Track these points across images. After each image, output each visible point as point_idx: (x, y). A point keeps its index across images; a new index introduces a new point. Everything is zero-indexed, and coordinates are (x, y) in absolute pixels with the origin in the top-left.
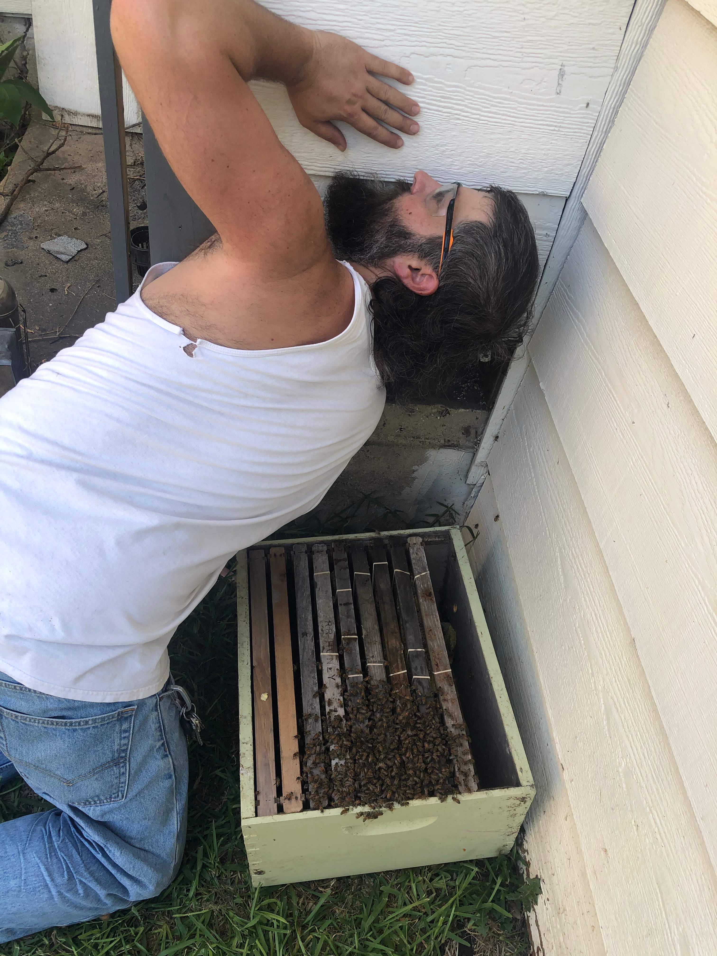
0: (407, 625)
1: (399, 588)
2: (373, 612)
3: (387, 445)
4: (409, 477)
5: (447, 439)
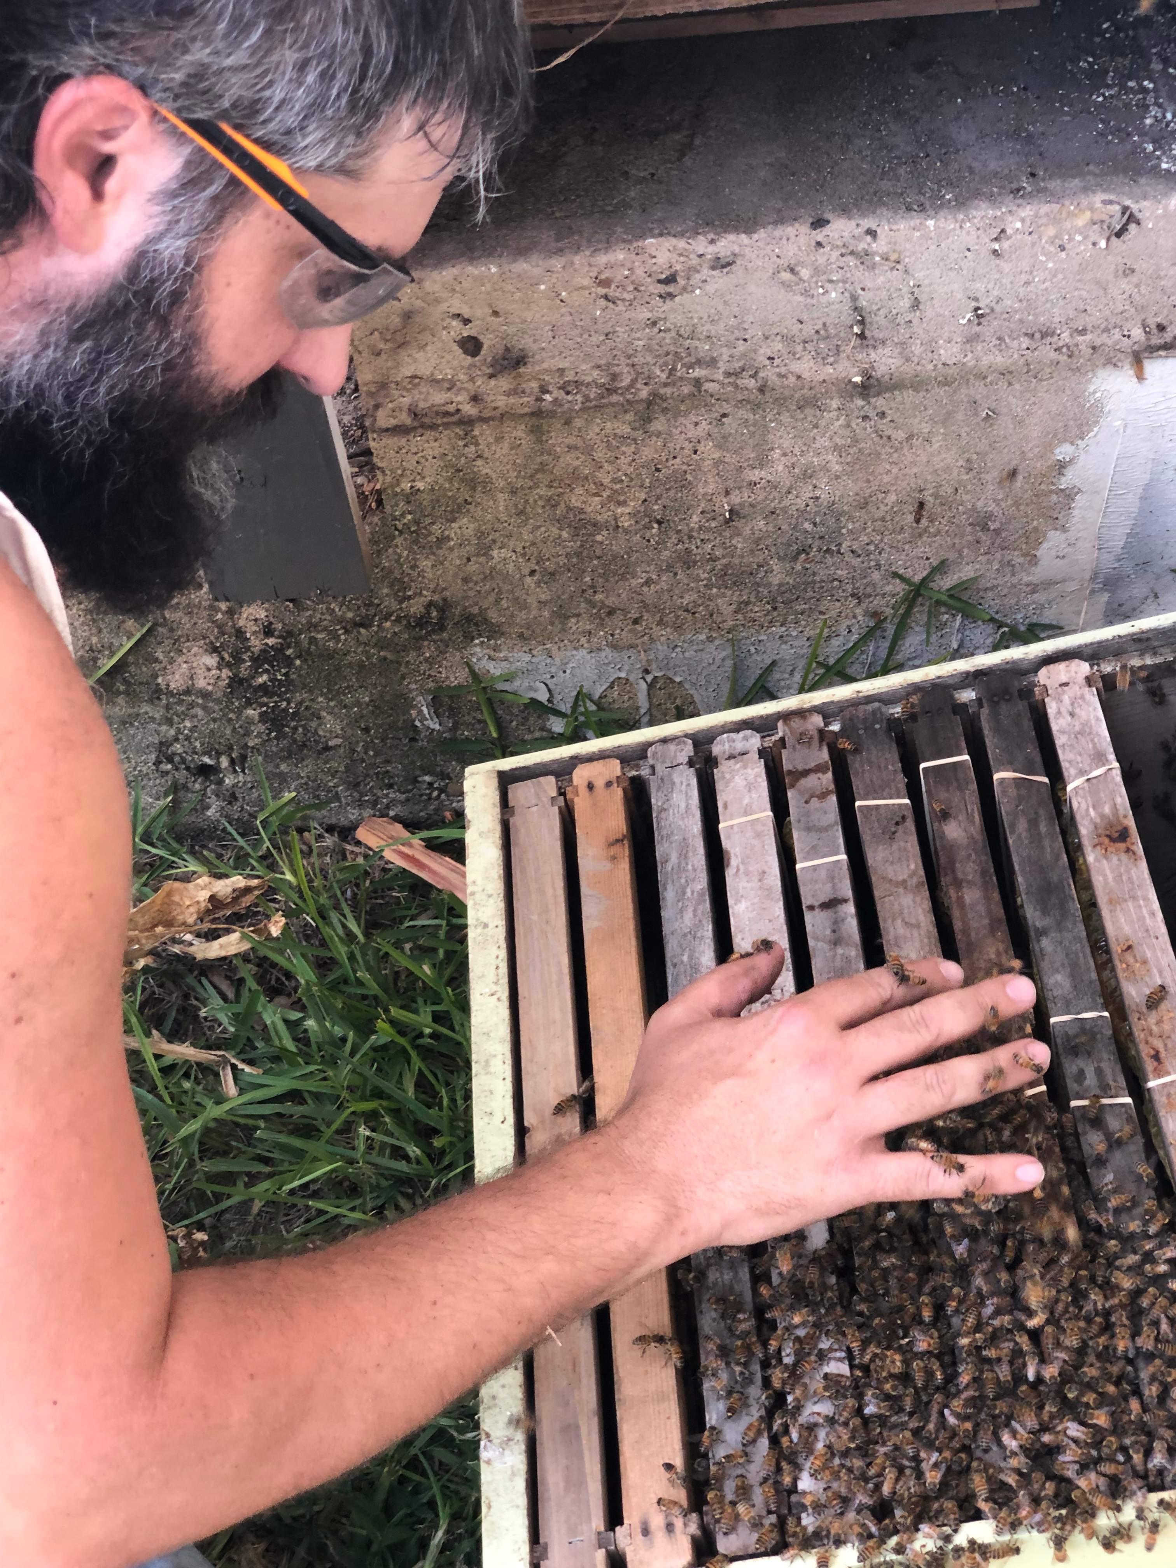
0: (1045, 942)
1: (1013, 826)
2: (922, 918)
3: (946, 382)
4: (1051, 491)
5: (1152, 322)
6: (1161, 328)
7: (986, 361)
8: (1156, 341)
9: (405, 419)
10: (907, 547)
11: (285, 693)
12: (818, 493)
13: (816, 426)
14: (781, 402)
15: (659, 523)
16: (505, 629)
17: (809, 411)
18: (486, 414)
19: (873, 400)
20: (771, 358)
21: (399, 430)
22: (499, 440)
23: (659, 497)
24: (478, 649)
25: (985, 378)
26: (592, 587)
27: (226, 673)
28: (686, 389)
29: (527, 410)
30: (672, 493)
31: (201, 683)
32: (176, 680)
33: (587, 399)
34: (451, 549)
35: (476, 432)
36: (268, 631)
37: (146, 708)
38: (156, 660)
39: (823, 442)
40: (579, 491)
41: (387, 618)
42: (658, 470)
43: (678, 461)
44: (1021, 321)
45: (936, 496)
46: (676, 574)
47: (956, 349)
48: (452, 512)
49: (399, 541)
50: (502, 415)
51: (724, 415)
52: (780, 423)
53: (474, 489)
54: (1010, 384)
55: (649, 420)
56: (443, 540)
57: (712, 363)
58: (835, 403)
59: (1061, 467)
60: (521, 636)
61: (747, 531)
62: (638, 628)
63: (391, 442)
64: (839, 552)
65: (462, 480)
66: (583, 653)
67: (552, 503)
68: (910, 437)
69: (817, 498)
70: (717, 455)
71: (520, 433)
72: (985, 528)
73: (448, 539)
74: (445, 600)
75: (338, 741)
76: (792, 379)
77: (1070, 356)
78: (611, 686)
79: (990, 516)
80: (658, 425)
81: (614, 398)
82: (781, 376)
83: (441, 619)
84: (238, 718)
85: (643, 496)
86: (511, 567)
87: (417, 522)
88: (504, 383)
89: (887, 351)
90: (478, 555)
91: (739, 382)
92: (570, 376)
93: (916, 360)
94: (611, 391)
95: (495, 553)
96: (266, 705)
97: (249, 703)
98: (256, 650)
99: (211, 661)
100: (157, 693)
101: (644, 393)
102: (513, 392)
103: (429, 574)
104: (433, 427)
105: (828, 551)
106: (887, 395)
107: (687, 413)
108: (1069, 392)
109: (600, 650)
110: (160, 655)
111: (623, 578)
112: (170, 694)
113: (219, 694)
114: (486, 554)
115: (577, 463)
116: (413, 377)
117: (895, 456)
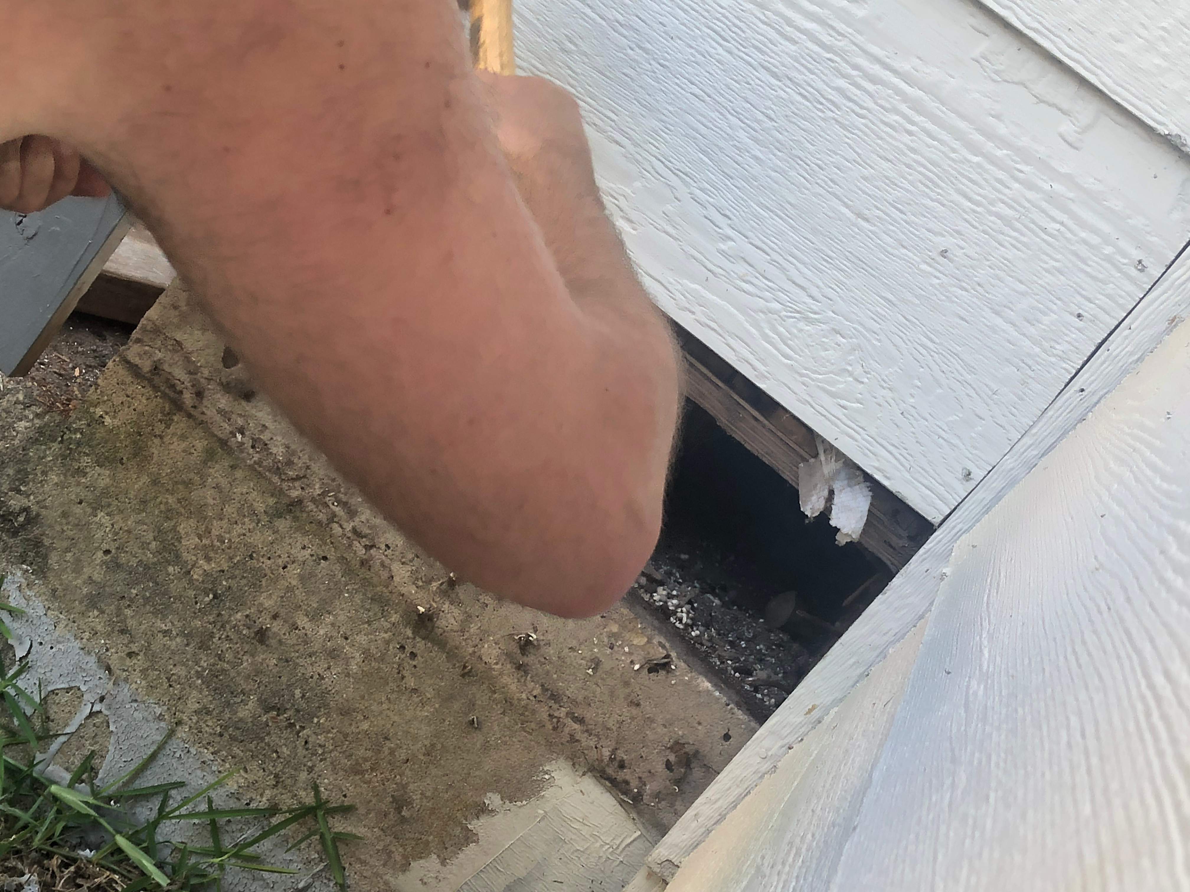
4: (461, 823)
5: (621, 754)
6: (622, 766)
7: (506, 680)
8: (610, 772)
9: (146, 366)
10: (341, 773)
12: (327, 674)
13: (369, 623)
14: (366, 583)
15: (215, 597)
16: (51, 575)
17: (376, 608)
18: (194, 412)
19: (418, 639)
21: (134, 370)
22: (183, 437)
23: (233, 577)
24: (19, 573)
25: (494, 692)
26: (131, 600)
28: (320, 517)
29: (219, 434)
30: (243, 582)
33: (259, 463)
35: (175, 418)
39: (362, 639)
40: (192, 522)
42: (251, 557)
43: (269, 562)
44: (548, 673)
45: (392, 752)
46: (187, 645)
47: (495, 652)
48: (107, 458)
49: (55, 446)
50: (202, 422)
51: (325, 558)
52: (351, 599)
53: (135, 455)
54: (504, 713)
55: (280, 515)
56: (81, 472)
57: (352, 513)
58: (395, 618)
59: (482, 810)
60: (54, 591)
61: (259, 658)
62: (128, 662)
63: (123, 372)
64: (298, 733)
65: (134, 442)
66: (77, 644)
67: (169, 514)
68: (415, 690)
69: (323, 678)
70: (294, 583)
71: (199, 445)
72: (399, 810)
73: (85, 474)
74: (38, 515)
76: (385, 575)
77: (554, 729)
78: (68, 690)
79: (409, 803)
80: (283, 524)
81: (275, 479)
82: (383, 565)
83: (22, 526)
85: (226, 568)
86: (99, 535)
87: (79, 444)
88: (224, 401)
89: (456, 612)
90: (90, 504)
91: (355, 542)
92: (265, 437)
93: (467, 635)
94: (278, 471)
95: (101, 514)
101: (295, 494)
102: (225, 414)
103: (47, 488)
104: (155, 388)
105: (292, 725)
106: (429, 644)
107: (306, 533)
108: (531, 756)
109: (89, 653)
111: (155, 613)
114: (95, 509)
115: (211, 501)
116: (179, 343)
117: (394, 696)
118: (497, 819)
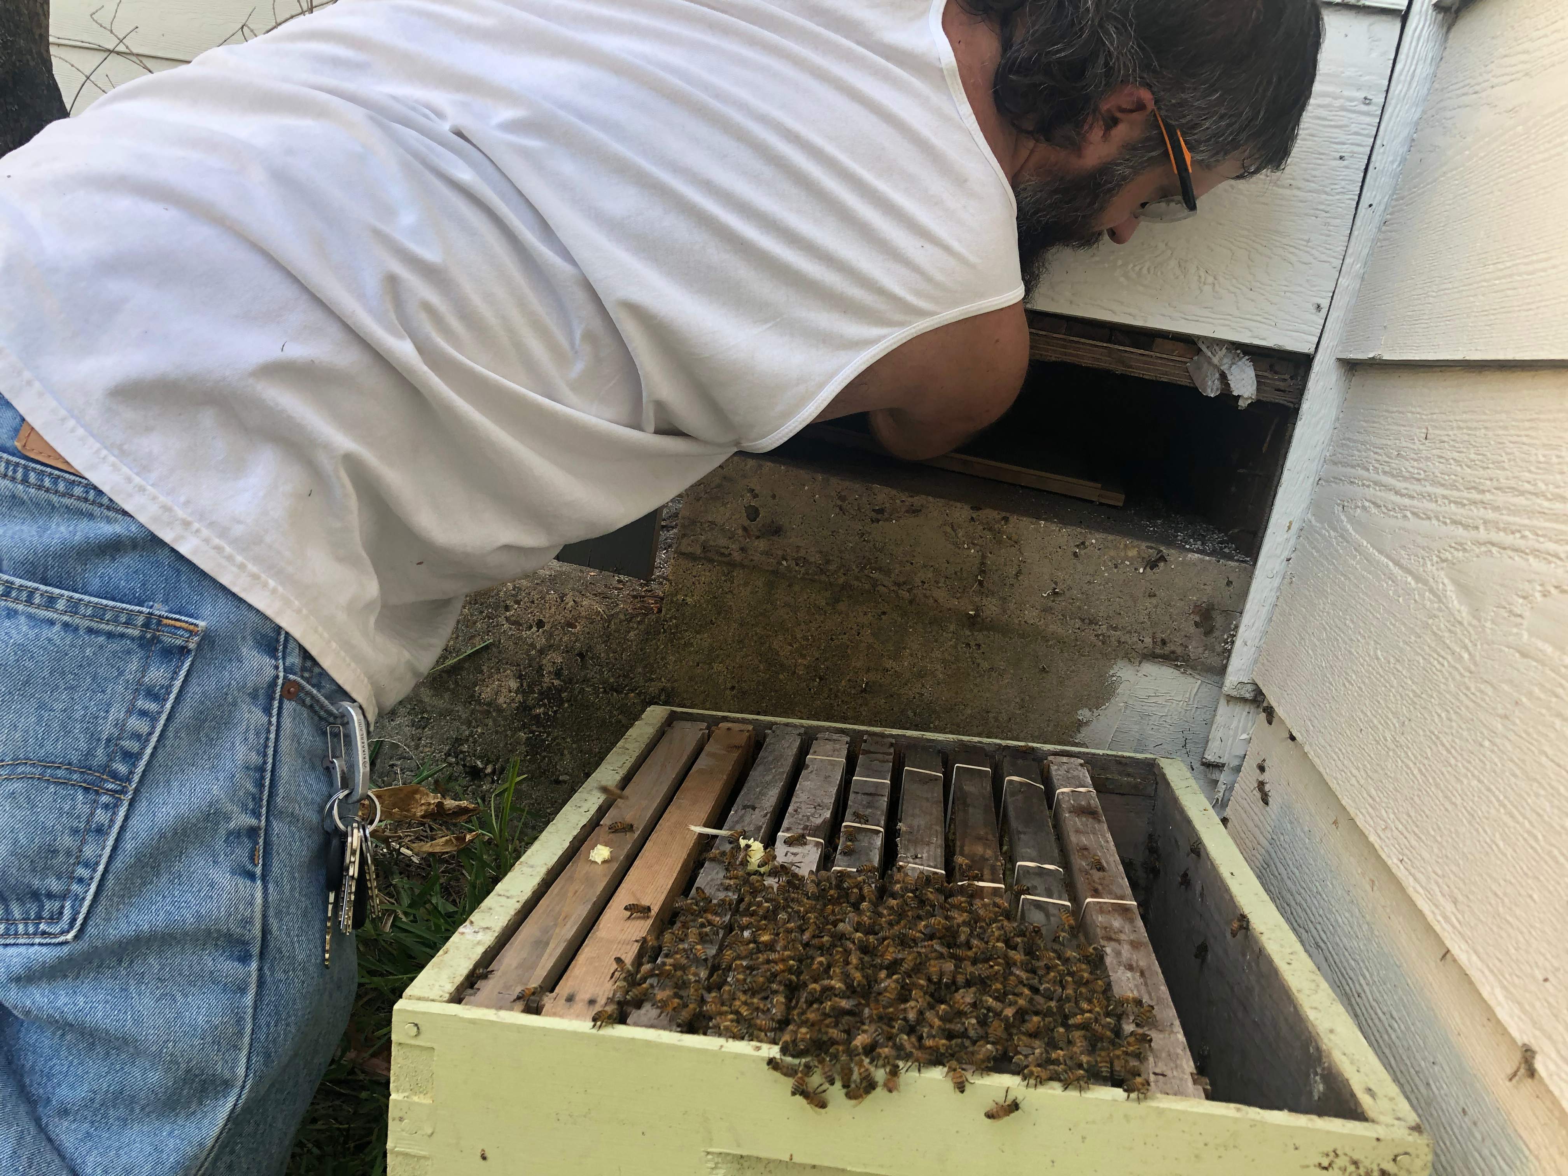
0: (1023, 836)
1: (1012, 797)
2: (935, 813)
3: (1023, 636)
5: (1160, 636)
6: (1164, 642)
7: (1052, 628)
8: (1158, 651)
9: (697, 549)
11: (549, 727)
12: (924, 691)
13: (936, 641)
14: (920, 615)
15: (821, 679)
17: (935, 628)
18: (746, 562)
19: (976, 634)
20: (923, 582)
21: (690, 556)
22: (746, 584)
23: (826, 660)
25: (1048, 641)
27: (520, 698)
28: (867, 587)
29: (769, 568)
30: (835, 659)
31: (501, 700)
32: (486, 693)
33: (807, 573)
34: (690, 653)
35: (735, 574)
36: (558, 674)
37: (459, 708)
38: (482, 672)
39: (937, 654)
40: (781, 637)
41: (632, 691)
42: (832, 639)
43: (846, 636)
44: (1079, 608)
45: (996, 719)
47: (1035, 613)
48: (701, 626)
49: (662, 637)
50: (754, 567)
51: (884, 613)
52: (915, 631)
53: (719, 613)
54: (1062, 651)
55: (837, 601)
56: (688, 644)
57: (888, 572)
58: (952, 627)
59: (1080, 724)
63: (683, 562)
65: (715, 605)
67: (761, 641)
68: (991, 669)
69: (923, 695)
70: (870, 641)
71: (760, 583)
73: (692, 644)
74: (673, 689)
75: (567, 778)
76: (931, 601)
77: (1103, 643)
80: (842, 606)
81: (823, 578)
82: (925, 596)
84: (512, 736)
85: (817, 656)
86: (720, 680)
87: (677, 626)
88: (762, 544)
89: (993, 601)
90: (705, 663)
91: (900, 592)
92: (802, 553)
93: (1009, 613)
94: (822, 572)
95: (715, 666)
96: (533, 732)
97: (524, 726)
98: (545, 685)
99: (514, 684)
100: (472, 698)
101: (841, 581)
102: (767, 553)
103: (670, 667)
104: (711, 561)
106: (985, 633)
107: (862, 603)
108: (1096, 670)
110: (485, 668)
112: (479, 702)
113: (509, 713)
114: (710, 664)
115: (787, 617)
116: (711, 523)
117: (978, 680)
118: (1092, 726)
